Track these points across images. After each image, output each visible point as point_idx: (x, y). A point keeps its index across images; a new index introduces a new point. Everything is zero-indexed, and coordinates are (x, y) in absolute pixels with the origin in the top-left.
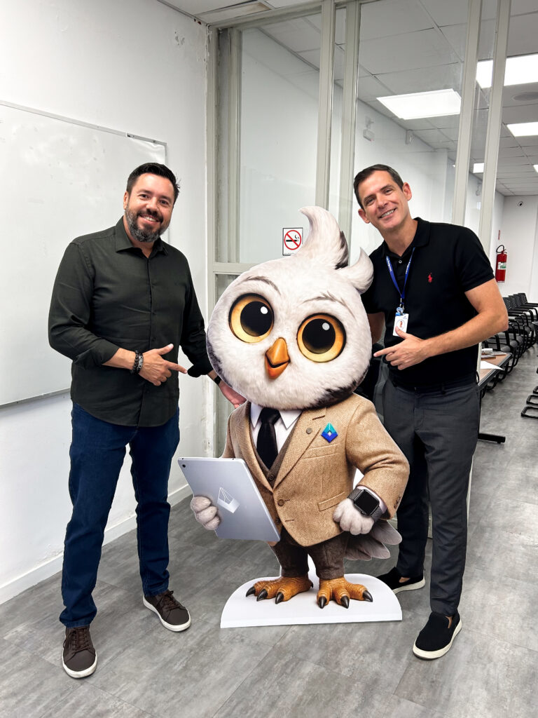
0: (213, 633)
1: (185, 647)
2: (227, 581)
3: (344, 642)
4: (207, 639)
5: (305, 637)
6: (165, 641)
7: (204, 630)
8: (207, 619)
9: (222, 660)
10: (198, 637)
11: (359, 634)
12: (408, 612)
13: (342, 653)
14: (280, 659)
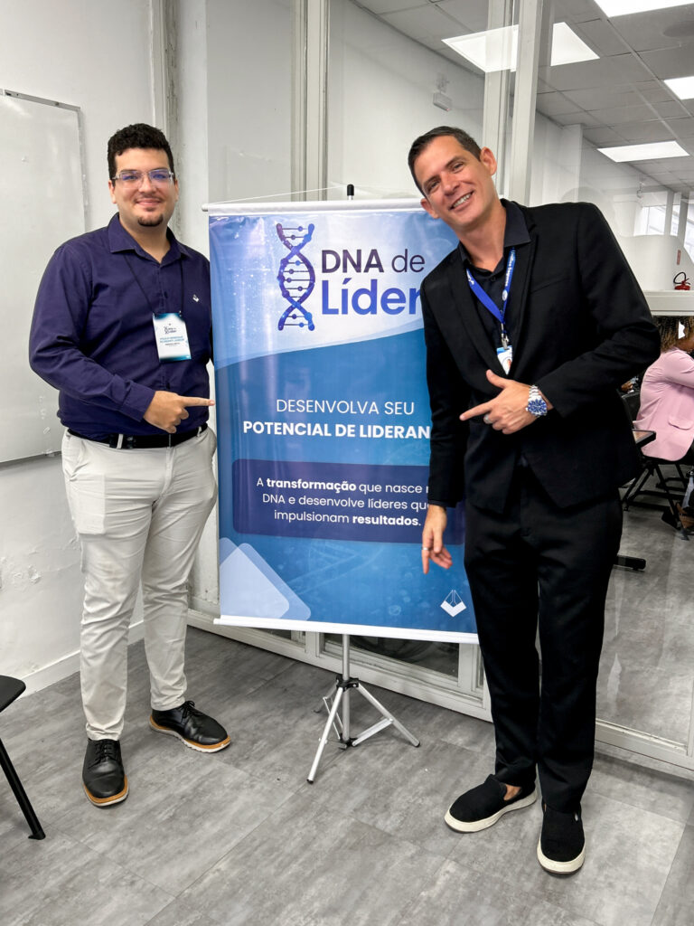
0: (93, 867)
1: (40, 890)
2: (146, 779)
3: (293, 894)
4: (79, 877)
5: (232, 883)
6: (14, 878)
7: (79, 863)
8: (92, 843)
9: (88, 917)
10: (66, 874)
11: (322, 880)
12: (411, 846)
13: (285, 913)
14: (181, 919)
